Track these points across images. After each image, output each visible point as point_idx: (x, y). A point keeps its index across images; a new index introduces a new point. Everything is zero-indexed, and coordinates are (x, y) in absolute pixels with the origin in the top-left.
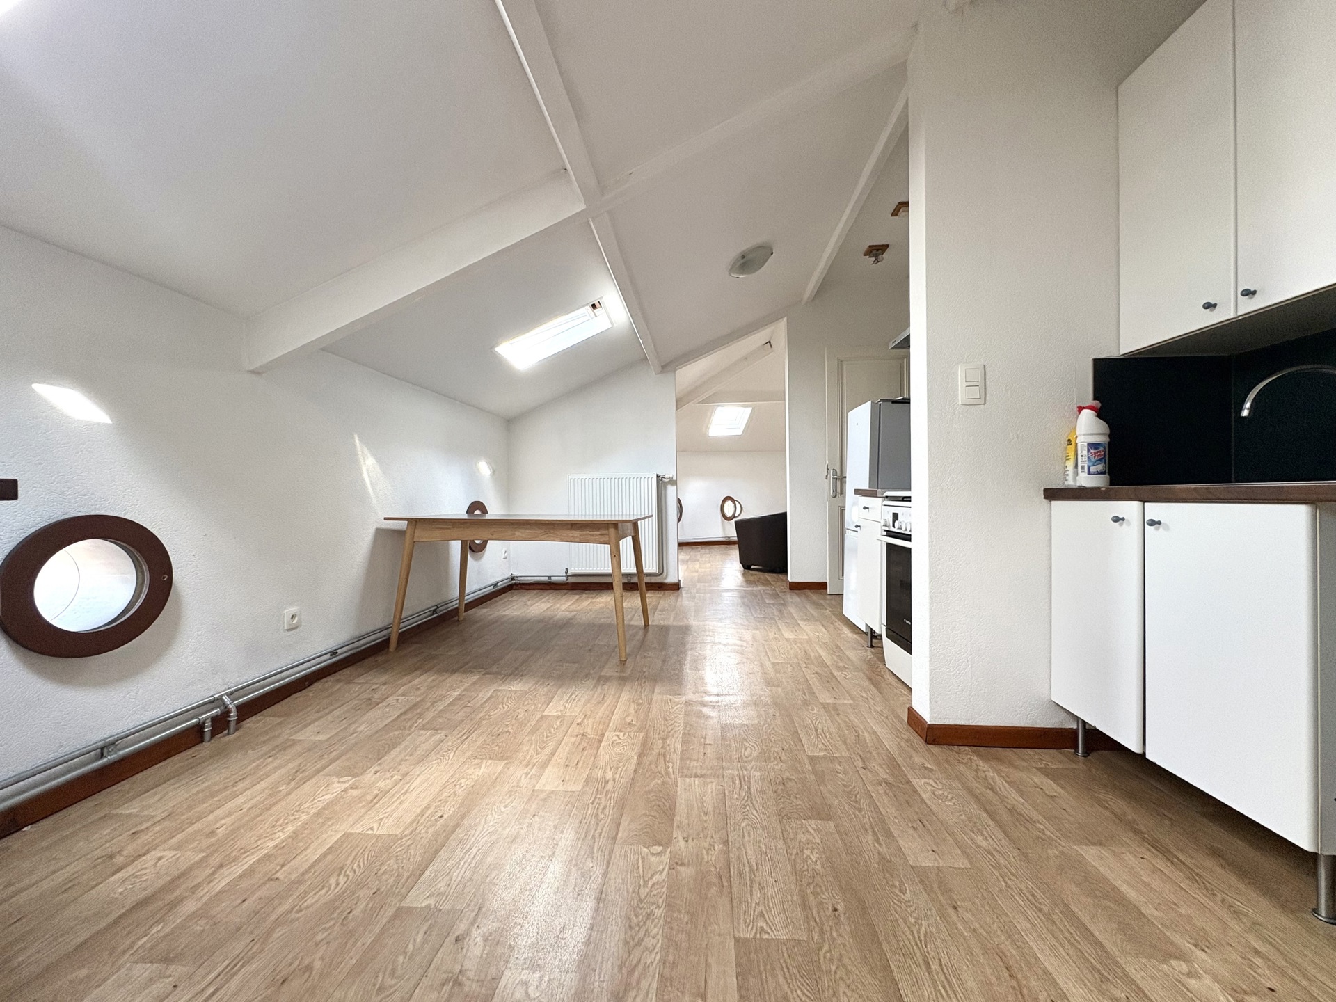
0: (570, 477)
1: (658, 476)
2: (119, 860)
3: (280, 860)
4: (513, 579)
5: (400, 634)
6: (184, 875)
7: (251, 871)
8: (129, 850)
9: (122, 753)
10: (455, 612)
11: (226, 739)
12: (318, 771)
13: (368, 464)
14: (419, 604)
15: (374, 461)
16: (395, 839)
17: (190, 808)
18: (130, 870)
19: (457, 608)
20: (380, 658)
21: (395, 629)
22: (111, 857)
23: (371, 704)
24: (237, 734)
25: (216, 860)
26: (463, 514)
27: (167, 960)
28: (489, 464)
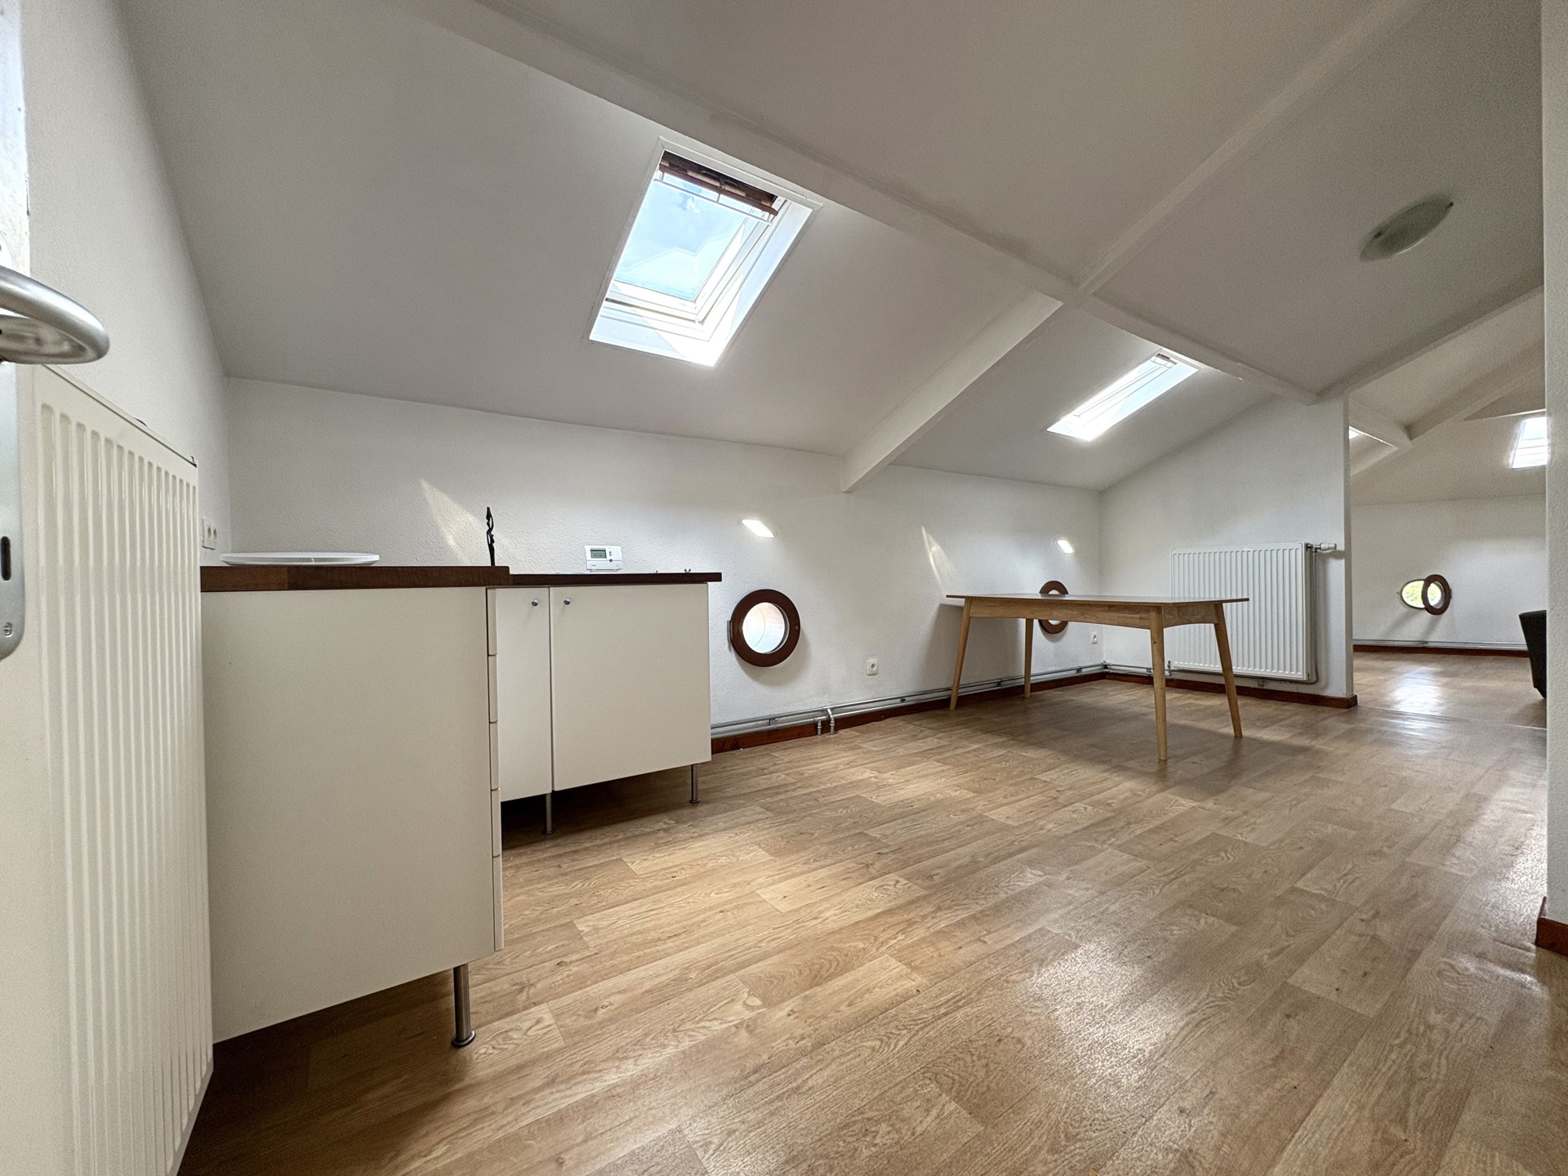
0: (1174, 552)
1: (1308, 547)
2: (766, 771)
3: (823, 794)
4: (1106, 667)
5: (959, 697)
6: (785, 785)
7: (810, 794)
8: (771, 769)
9: (778, 725)
10: (1022, 687)
11: (828, 737)
12: (863, 765)
13: (934, 551)
14: (980, 675)
15: (939, 548)
16: (880, 806)
17: (798, 762)
18: (768, 776)
19: (1023, 686)
20: (940, 712)
21: (954, 690)
22: (764, 769)
23: (915, 738)
24: (835, 735)
25: (799, 784)
26: (1036, 594)
27: (767, 809)
28: (1072, 542)
